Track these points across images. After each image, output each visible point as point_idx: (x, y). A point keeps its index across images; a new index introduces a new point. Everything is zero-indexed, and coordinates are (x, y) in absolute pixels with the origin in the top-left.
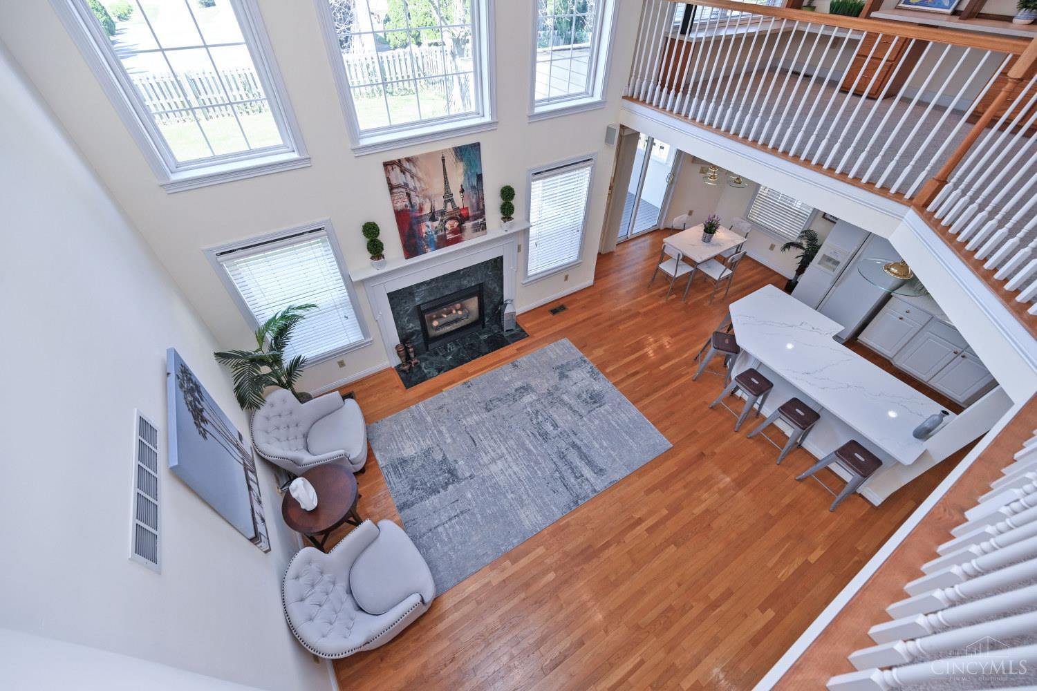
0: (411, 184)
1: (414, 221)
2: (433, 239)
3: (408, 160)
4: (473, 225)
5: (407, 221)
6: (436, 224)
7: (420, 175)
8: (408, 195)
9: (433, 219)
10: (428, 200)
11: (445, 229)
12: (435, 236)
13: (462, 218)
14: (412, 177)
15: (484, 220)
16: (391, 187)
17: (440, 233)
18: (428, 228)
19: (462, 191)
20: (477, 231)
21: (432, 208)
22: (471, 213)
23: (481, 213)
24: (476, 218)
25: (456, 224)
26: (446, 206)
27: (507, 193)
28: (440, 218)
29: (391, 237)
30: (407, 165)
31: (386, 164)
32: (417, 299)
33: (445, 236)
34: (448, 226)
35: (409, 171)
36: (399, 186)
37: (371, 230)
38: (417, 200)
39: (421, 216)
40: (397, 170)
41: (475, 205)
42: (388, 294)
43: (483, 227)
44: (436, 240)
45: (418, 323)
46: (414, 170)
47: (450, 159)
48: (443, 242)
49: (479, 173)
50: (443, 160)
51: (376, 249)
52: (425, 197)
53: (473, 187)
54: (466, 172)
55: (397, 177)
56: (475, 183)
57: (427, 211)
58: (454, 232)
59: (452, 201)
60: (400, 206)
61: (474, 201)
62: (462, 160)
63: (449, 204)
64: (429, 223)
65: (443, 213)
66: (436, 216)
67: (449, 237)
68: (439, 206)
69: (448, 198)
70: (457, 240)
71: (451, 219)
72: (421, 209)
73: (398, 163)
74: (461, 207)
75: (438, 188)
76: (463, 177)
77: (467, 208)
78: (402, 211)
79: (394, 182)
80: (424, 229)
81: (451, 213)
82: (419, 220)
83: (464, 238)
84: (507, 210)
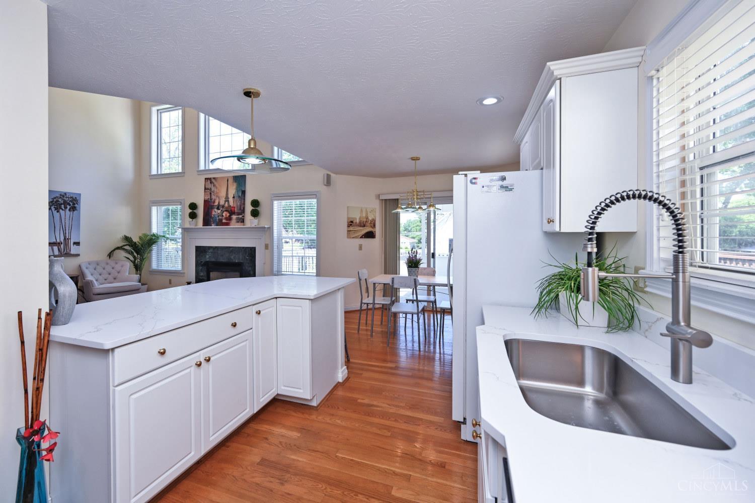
0: (213, 189)
1: (210, 207)
2: (216, 219)
3: (214, 178)
4: (237, 218)
5: (208, 205)
6: (219, 211)
7: (217, 185)
8: (211, 194)
9: (218, 209)
10: (218, 198)
11: (223, 216)
12: (217, 218)
13: (232, 213)
14: (214, 186)
15: (244, 216)
16: (205, 189)
17: (220, 218)
18: (216, 212)
19: (234, 197)
20: (238, 222)
21: (219, 203)
22: (236, 211)
23: (243, 211)
24: (239, 214)
25: (228, 214)
26: (225, 204)
27: (255, 203)
28: (221, 209)
29: (200, 212)
30: (213, 180)
31: (205, 179)
32: (207, 256)
33: (222, 220)
34: (224, 214)
35: (213, 183)
36: (208, 189)
37: (193, 206)
38: (213, 197)
39: (213, 206)
40: (209, 181)
41: (239, 206)
42: (196, 246)
43: (242, 221)
44: (217, 220)
45: (205, 274)
46: (215, 183)
47: (231, 181)
48: (220, 223)
49: (243, 190)
50: (228, 181)
51: (193, 216)
52: (217, 196)
53: (239, 197)
54: (237, 189)
55: (209, 186)
56: (240, 195)
57: (216, 204)
58: (226, 219)
59: (228, 201)
60: (207, 198)
61: (239, 204)
62: (236, 182)
63: (227, 203)
64: (216, 210)
65: (223, 206)
66: (220, 207)
67: (224, 221)
68: (222, 203)
69: (227, 200)
70: (227, 224)
71: (226, 211)
72: (214, 202)
73: (210, 179)
74: (232, 206)
75: (223, 194)
76: (235, 191)
77: (235, 207)
78: (207, 201)
79: (207, 187)
80: (213, 213)
81: (227, 208)
82: (212, 207)
83: (231, 224)
84: (255, 214)
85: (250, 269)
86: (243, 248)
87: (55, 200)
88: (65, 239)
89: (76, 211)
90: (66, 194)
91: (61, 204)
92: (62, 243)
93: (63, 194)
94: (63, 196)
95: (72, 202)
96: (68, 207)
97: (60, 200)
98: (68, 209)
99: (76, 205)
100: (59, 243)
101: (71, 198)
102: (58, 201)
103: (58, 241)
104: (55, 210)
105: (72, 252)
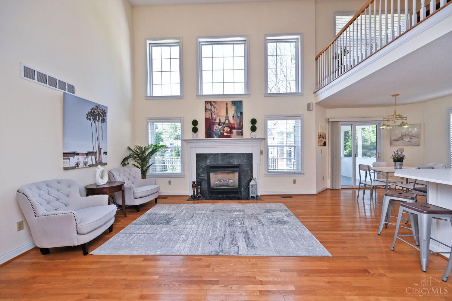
0: (213, 110)
1: (212, 124)
2: (218, 133)
3: (214, 102)
4: (237, 132)
5: (209, 123)
6: (220, 127)
7: (217, 107)
8: (211, 113)
9: (219, 125)
10: (218, 117)
11: (224, 130)
12: (219, 132)
13: (232, 128)
14: (214, 107)
15: (242, 131)
16: (206, 109)
17: (222, 132)
18: (217, 128)
19: (233, 117)
20: (238, 135)
21: (220, 120)
22: (236, 126)
23: (241, 128)
24: (238, 129)
25: (229, 129)
26: (226, 121)
27: (254, 121)
28: (222, 125)
29: (202, 127)
30: (213, 103)
31: (206, 102)
32: (208, 161)
33: (223, 133)
34: (225, 129)
35: (213, 105)
36: (209, 110)
37: (195, 123)
38: (214, 116)
39: (215, 122)
40: (209, 104)
41: (238, 124)
42: (196, 154)
43: (241, 134)
44: (219, 134)
45: (206, 175)
46: (215, 106)
47: (230, 105)
48: (222, 136)
49: (241, 111)
50: (227, 104)
51: (195, 130)
52: (218, 116)
53: (238, 116)
54: (235, 110)
55: (209, 107)
56: (239, 115)
57: (217, 121)
58: (227, 132)
59: (228, 119)
60: (208, 116)
61: (238, 122)
62: (234, 105)
63: (227, 121)
64: (217, 126)
65: (224, 123)
66: (221, 124)
67: (225, 134)
68: (223, 120)
69: (227, 118)
70: (229, 136)
71: (227, 127)
72: (215, 120)
73: (210, 102)
74: (232, 123)
75: (223, 113)
76: (234, 112)
77: (235, 124)
78: (208, 119)
79: (207, 108)
80: (215, 128)
81: (227, 124)
82: (214, 124)
83: (232, 136)
84: (253, 129)
85: (248, 169)
86: (241, 154)
87: (93, 111)
88: (99, 149)
89: (105, 123)
90: (99, 106)
91: (96, 115)
92: (97, 152)
93: (97, 106)
94: (98, 108)
95: (102, 114)
96: (101, 118)
97: (96, 111)
98: (100, 120)
99: (105, 118)
100: (95, 153)
101: (102, 110)
102: (94, 112)
103: (95, 151)
104: (93, 120)
105: (103, 161)
